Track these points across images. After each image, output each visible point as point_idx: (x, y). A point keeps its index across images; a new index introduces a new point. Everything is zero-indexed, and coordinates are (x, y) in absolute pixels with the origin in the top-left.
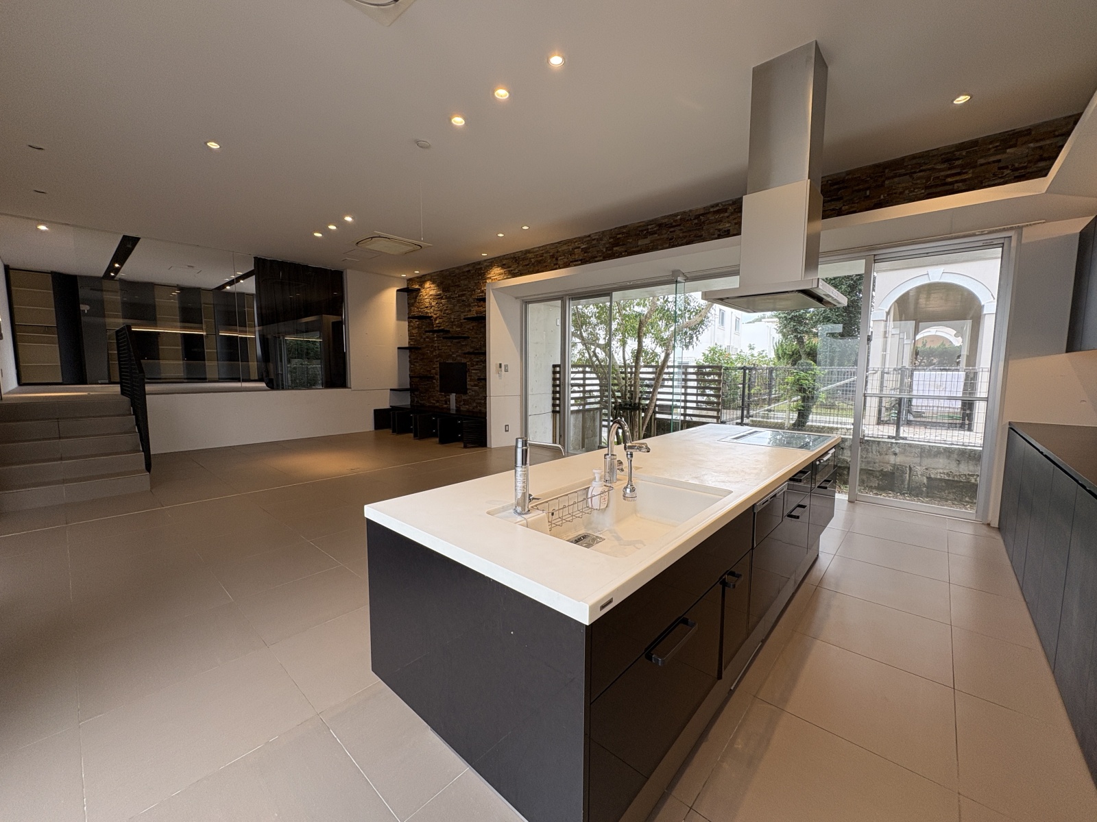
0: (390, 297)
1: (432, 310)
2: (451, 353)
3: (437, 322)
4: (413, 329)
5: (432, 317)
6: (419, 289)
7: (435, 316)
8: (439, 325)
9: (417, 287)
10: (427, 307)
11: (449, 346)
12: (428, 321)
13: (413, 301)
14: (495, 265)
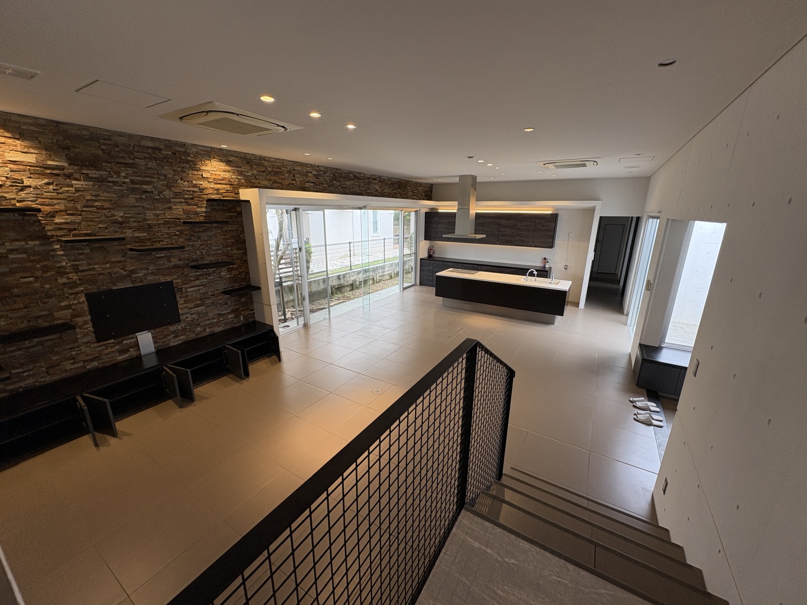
14: (214, 158)
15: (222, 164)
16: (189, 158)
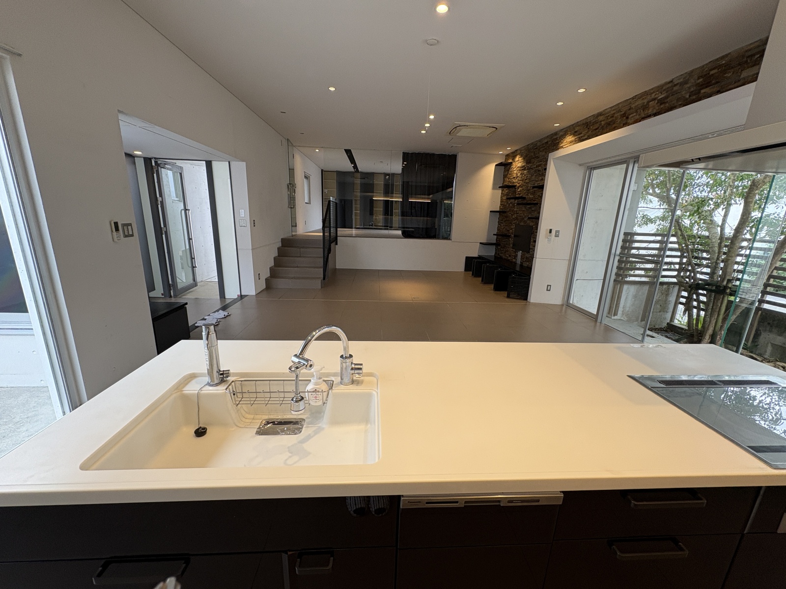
0: (489, 171)
1: (517, 180)
2: (524, 217)
3: (519, 190)
4: (504, 196)
5: (516, 186)
6: (512, 163)
7: (518, 185)
8: (519, 193)
9: (510, 161)
10: (514, 178)
11: (524, 211)
12: (513, 189)
13: (506, 173)
14: (568, 134)
15: (571, 137)
16: (557, 141)
